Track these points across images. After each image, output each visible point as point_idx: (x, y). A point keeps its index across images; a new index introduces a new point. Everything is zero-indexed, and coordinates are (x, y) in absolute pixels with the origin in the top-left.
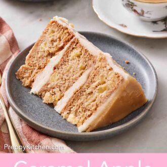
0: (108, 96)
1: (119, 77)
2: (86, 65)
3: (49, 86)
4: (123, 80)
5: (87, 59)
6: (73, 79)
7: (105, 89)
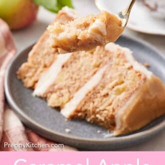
0: (127, 98)
1: (140, 75)
2: (101, 63)
3: (56, 87)
4: (145, 79)
5: (102, 56)
6: (85, 79)
7: (124, 90)
